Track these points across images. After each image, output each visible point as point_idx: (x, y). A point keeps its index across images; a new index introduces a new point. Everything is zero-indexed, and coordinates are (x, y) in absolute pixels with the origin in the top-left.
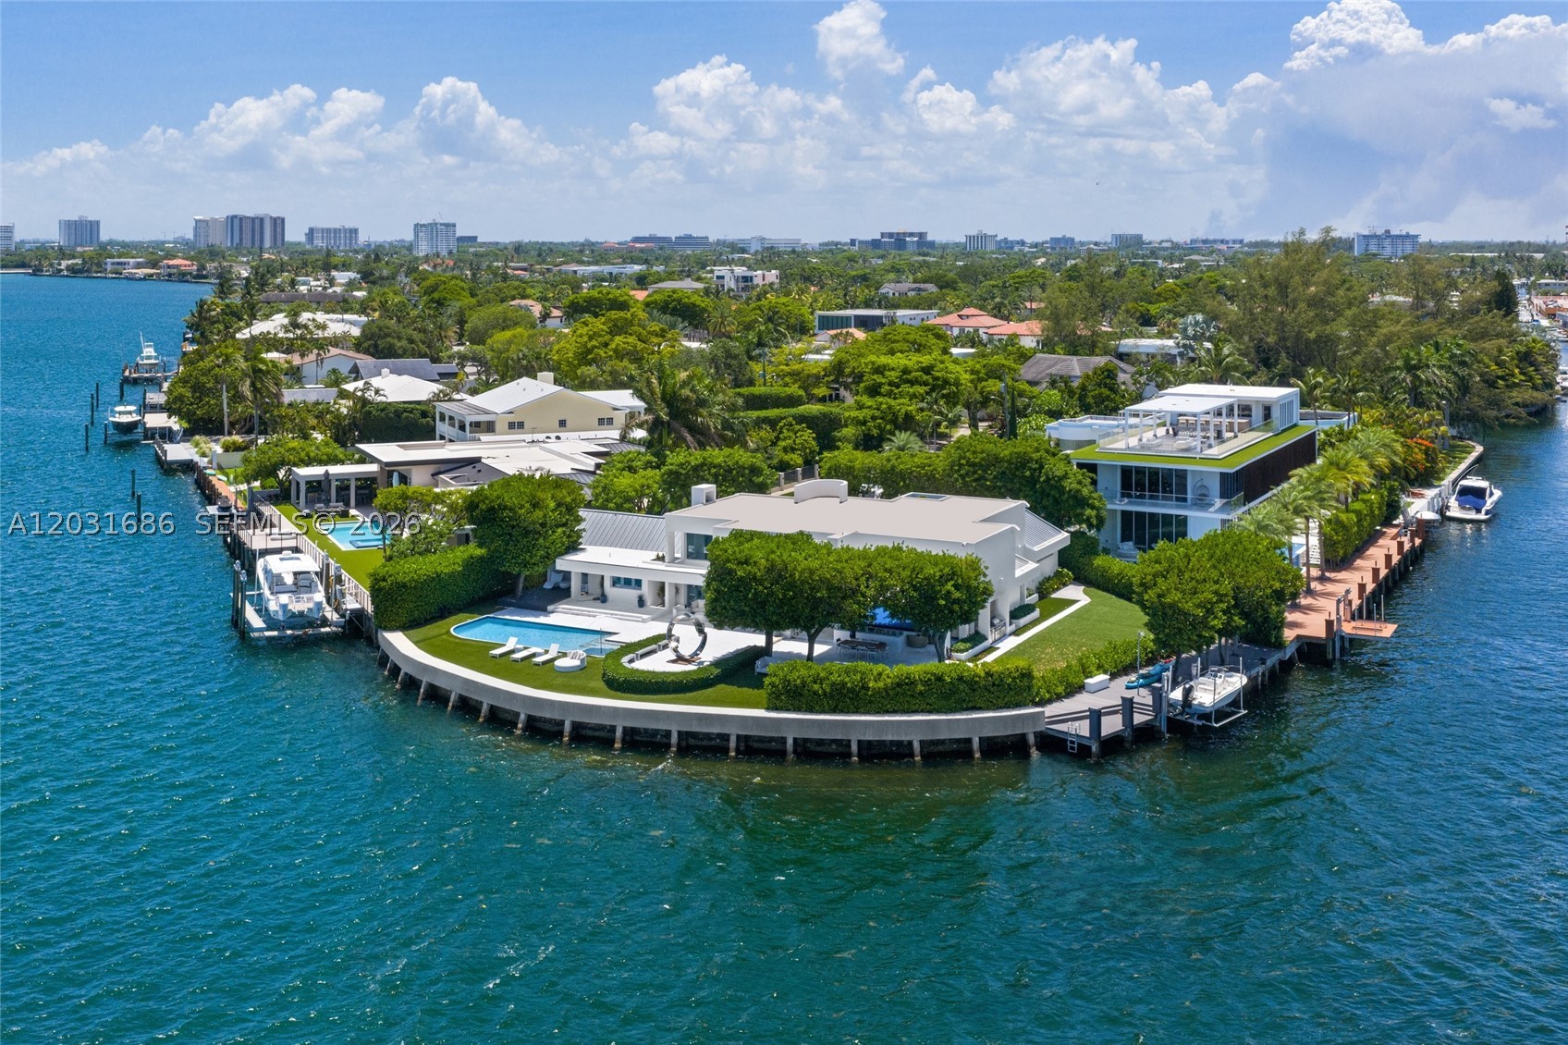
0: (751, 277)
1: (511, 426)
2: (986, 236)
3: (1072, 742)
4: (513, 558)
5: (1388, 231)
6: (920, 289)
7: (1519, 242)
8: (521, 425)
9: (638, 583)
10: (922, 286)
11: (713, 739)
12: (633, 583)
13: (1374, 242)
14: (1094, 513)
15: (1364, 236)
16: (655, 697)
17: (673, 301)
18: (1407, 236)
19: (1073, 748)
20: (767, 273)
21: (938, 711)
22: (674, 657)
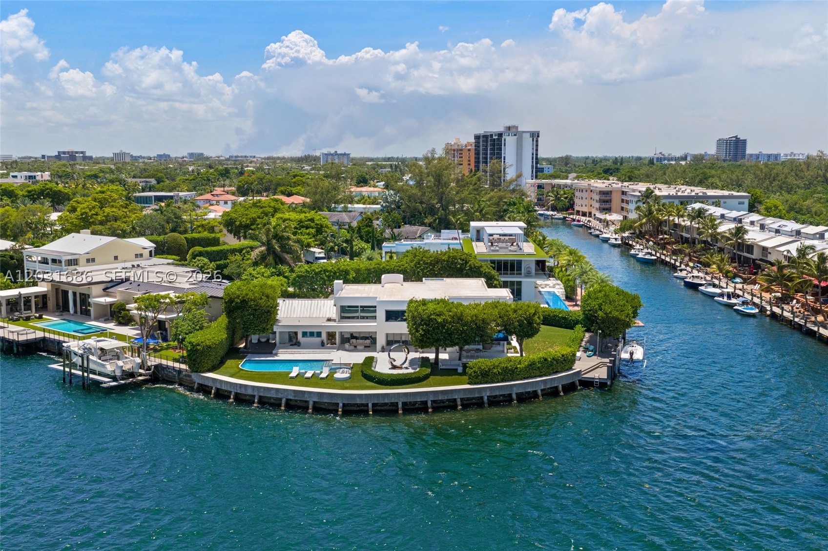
0: (35, 176)
1: (88, 261)
2: (125, 153)
3: (596, 382)
4: (255, 327)
5: (336, 152)
6: (147, 182)
7: (392, 157)
8: (93, 260)
9: (319, 334)
10: (147, 180)
11: (444, 402)
12: (315, 334)
13: (330, 157)
14: (498, 282)
15: (326, 154)
16: (407, 386)
17: (47, 189)
18: (345, 154)
19: (597, 385)
20: (43, 174)
21: (545, 375)
22: (391, 367)
